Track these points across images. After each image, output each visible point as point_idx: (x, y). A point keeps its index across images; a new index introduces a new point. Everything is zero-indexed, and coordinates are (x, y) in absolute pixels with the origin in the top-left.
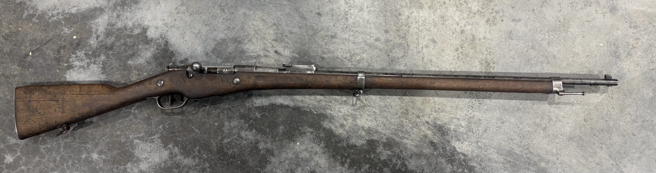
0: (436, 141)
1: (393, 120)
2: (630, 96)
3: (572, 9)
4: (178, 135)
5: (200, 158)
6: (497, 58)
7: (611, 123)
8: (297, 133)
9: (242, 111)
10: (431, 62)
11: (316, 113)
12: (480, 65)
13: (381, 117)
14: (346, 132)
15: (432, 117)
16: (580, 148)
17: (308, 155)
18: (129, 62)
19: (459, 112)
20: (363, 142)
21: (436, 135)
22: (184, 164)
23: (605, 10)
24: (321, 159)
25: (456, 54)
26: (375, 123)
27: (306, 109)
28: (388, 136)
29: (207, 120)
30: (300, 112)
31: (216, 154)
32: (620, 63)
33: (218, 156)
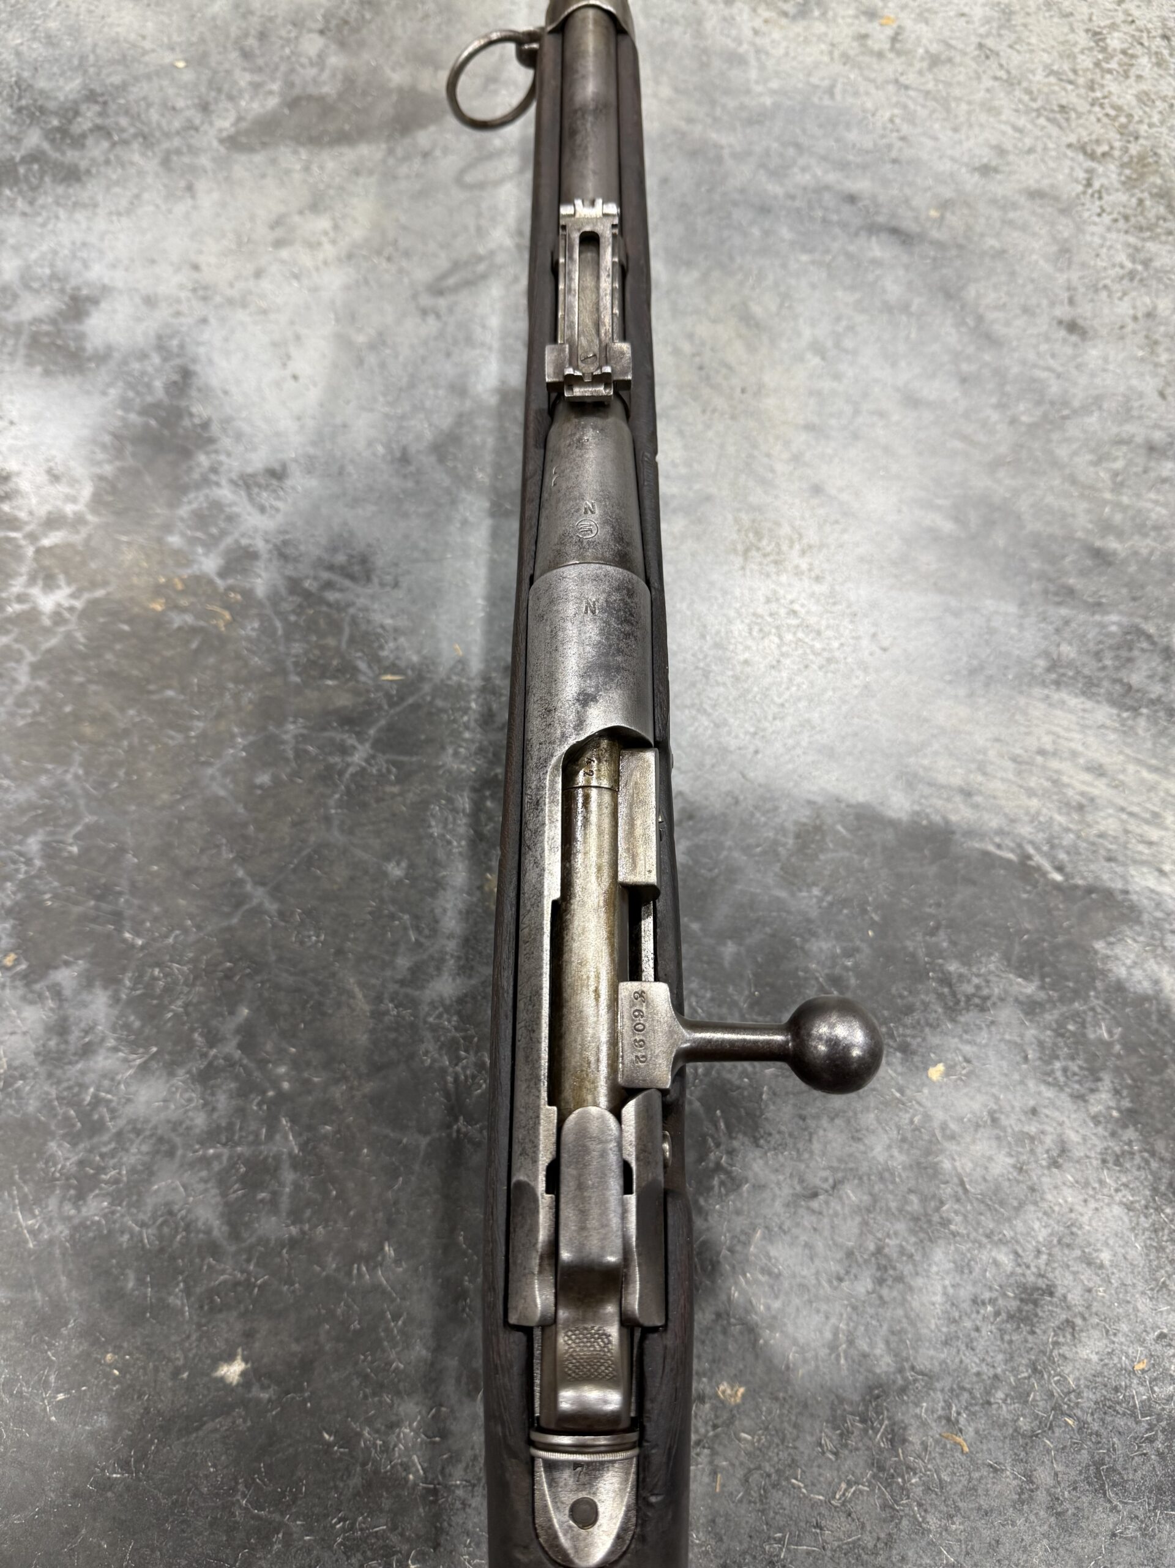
4: (128, 913)
5: (246, 1089)
11: (1058, 877)
17: (1002, 1164)
22: (129, 1111)
24: (1092, 1204)
27: (991, 848)
29: (337, 836)
30: (957, 859)
31: (363, 1069)
33: (369, 1087)
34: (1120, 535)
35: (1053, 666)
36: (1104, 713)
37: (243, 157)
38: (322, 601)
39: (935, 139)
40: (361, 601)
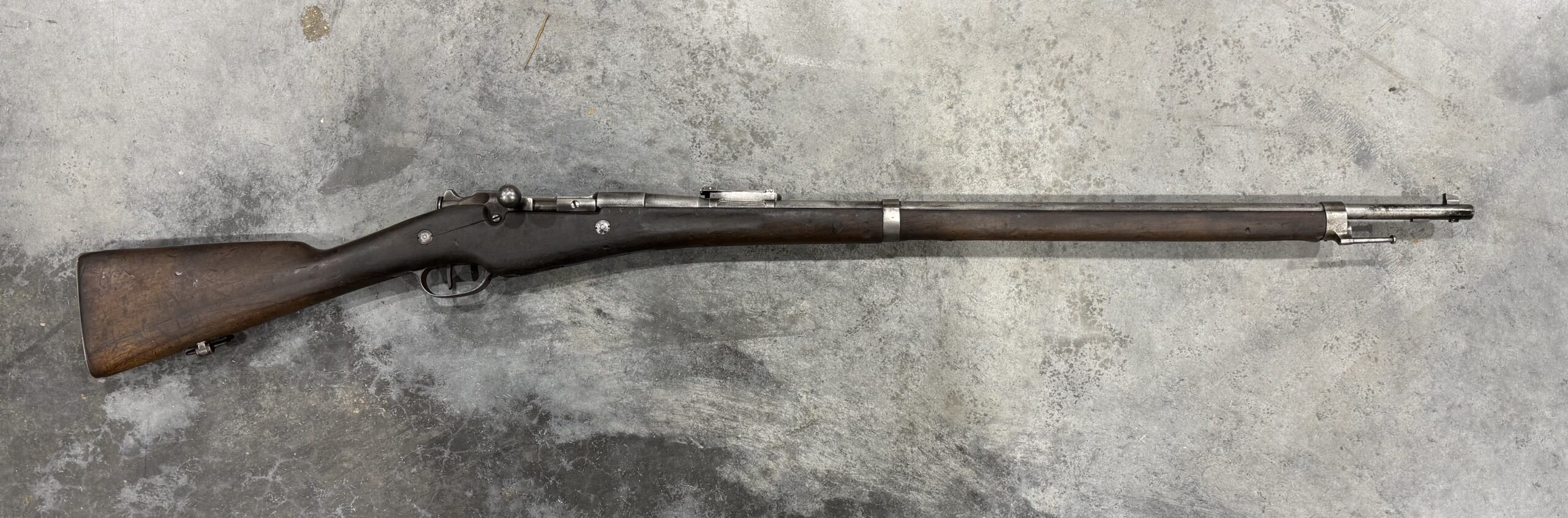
0: (983, 491)
1: (882, 449)
2: (1416, 352)
3: (1271, 164)
6: (1107, 288)
7: (1379, 418)
8: (662, 499)
9: (528, 456)
10: (960, 308)
11: (702, 447)
12: (1070, 307)
13: (853, 444)
14: (775, 488)
15: (971, 436)
16: (1312, 481)
18: (252, 364)
19: (1031, 420)
20: (817, 506)
21: (982, 477)
23: (1344, 160)
25: (1014, 287)
26: (841, 460)
28: (873, 487)
29: (445, 486)
30: (667, 448)
32: (1388, 279)
34: (716, 307)
35: (695, 367)
36: (714, 382)
37: (331, 198)
38: (418, 396)
39: (628, 130)
40: (433, 394)
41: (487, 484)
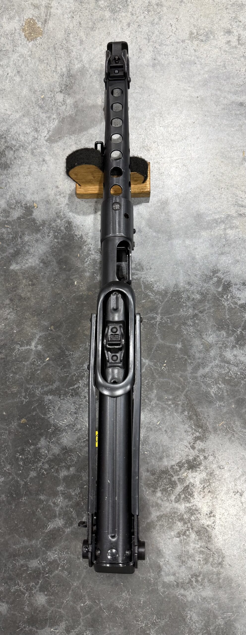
41: (191, 337)
